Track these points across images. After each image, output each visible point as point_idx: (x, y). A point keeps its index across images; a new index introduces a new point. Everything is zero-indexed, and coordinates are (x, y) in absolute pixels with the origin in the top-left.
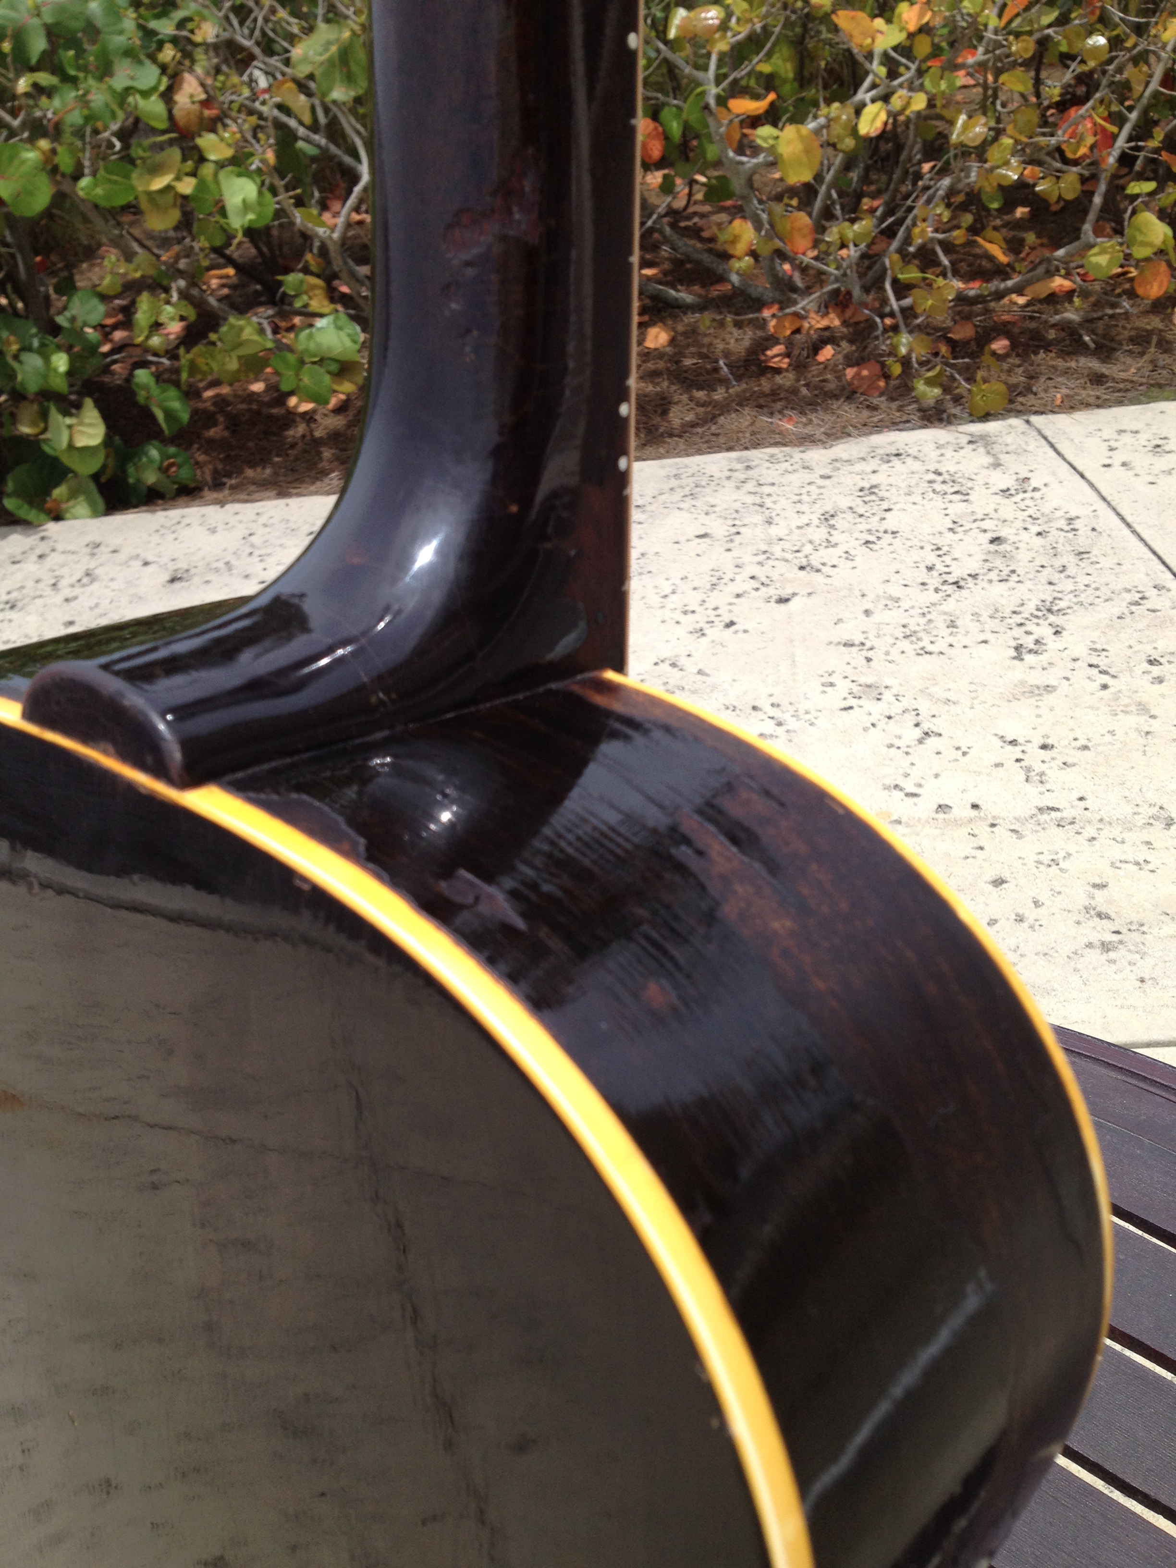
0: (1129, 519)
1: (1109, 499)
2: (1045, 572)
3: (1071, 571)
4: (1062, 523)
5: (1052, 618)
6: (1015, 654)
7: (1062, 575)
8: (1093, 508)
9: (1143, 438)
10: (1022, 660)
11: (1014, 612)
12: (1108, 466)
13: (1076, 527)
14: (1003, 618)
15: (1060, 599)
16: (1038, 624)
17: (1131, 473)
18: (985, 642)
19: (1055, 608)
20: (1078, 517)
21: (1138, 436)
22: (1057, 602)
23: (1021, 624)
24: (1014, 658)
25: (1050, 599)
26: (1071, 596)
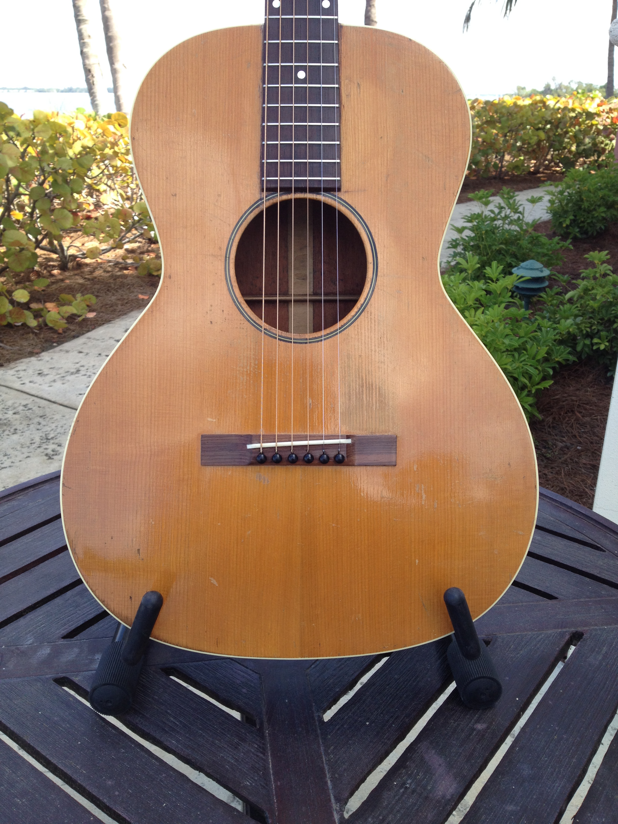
0: (53, 400)
1: (36, 395)
2: (32, 426)
3: (43, 423)
4: (22, 408)
5: (52, 441)
6: (47, 458)
7: (41, 425)
8: (31, 400)
9: (30, 371)
10: (53, 459)
11: (31, 443)
12: (23, 384)
13: (30, 407)
14: (29, 447)
15: (48, 434)
16: (47, 445)
17: (37, 385)
18: (28, 457)
19: (50, 438)
20: (27, 404)
21: (28, 371)
22: (48, 435)
23: (39, 447)
24: (48, 459)
25: (44, 435)
26: (52, 432)
